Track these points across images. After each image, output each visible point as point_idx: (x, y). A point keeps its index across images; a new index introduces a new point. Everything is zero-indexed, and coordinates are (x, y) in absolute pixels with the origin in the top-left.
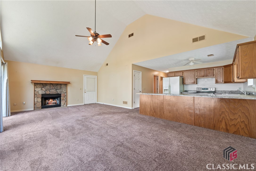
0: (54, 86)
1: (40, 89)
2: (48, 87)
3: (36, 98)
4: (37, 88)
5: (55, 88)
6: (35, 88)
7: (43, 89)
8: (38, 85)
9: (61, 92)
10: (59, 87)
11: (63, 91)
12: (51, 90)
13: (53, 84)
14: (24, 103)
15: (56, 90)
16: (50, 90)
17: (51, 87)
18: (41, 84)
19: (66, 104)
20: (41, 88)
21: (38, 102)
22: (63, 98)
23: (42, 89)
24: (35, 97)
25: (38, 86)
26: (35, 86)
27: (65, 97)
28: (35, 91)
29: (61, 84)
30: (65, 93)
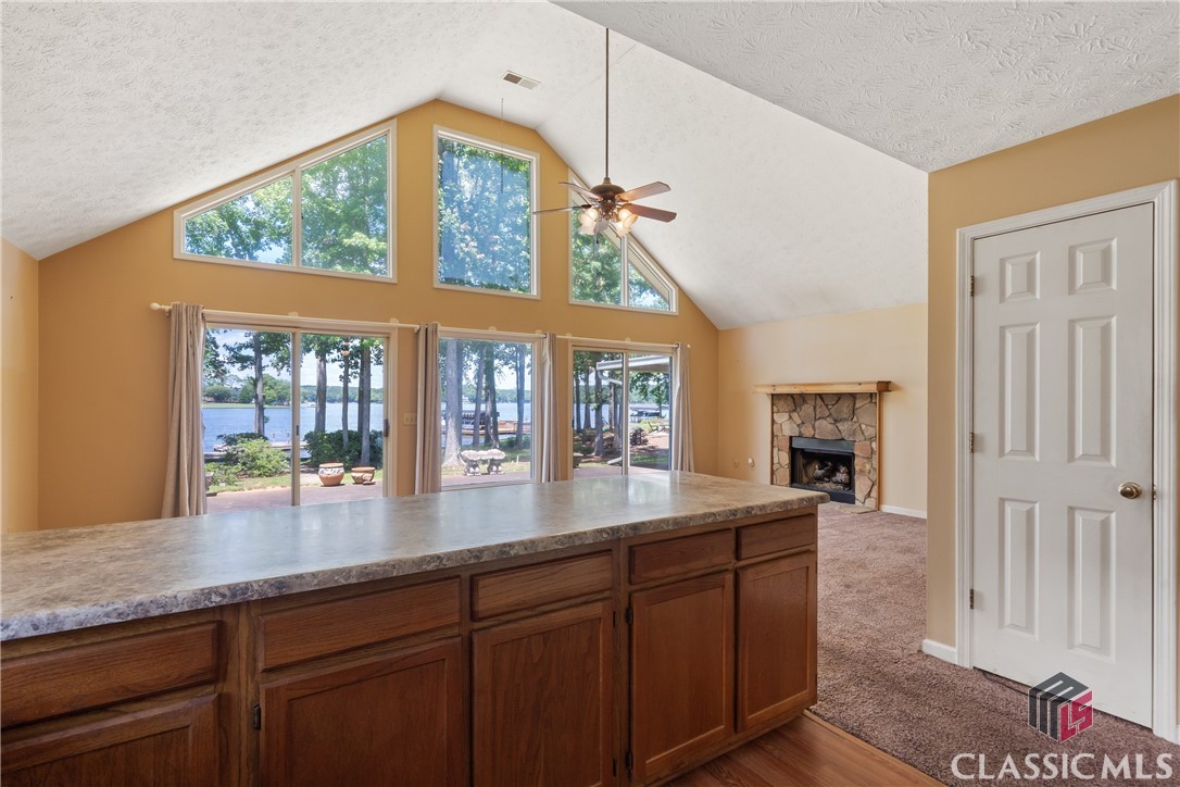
0: (827, 406)
1: (786, 416)
2: (808, 409)
3: (775, 450)
4: (778, 412)
5: (830, 415)
6: (773, 413)
7: (795, 415)
8: (782, 402)
9: (854, 434)
10: (845, 407)
11: (863, 427)
12: (817, 423)
13: (824, 396)
14: (750, 461)
15: (836, 421)
16: (816, 420)
17: (818, 410)
18: (790, 398)
19: (874, 494)
20: (790, 412)
21: (781, 466)
22: (863, 465)
23: (790, 417)
24: (772, 447)
25: (781, 404)
26: (773, 405)
27: (869, 459)
28: (773, 422)
29: (853, 396)
30: (871, 440)
